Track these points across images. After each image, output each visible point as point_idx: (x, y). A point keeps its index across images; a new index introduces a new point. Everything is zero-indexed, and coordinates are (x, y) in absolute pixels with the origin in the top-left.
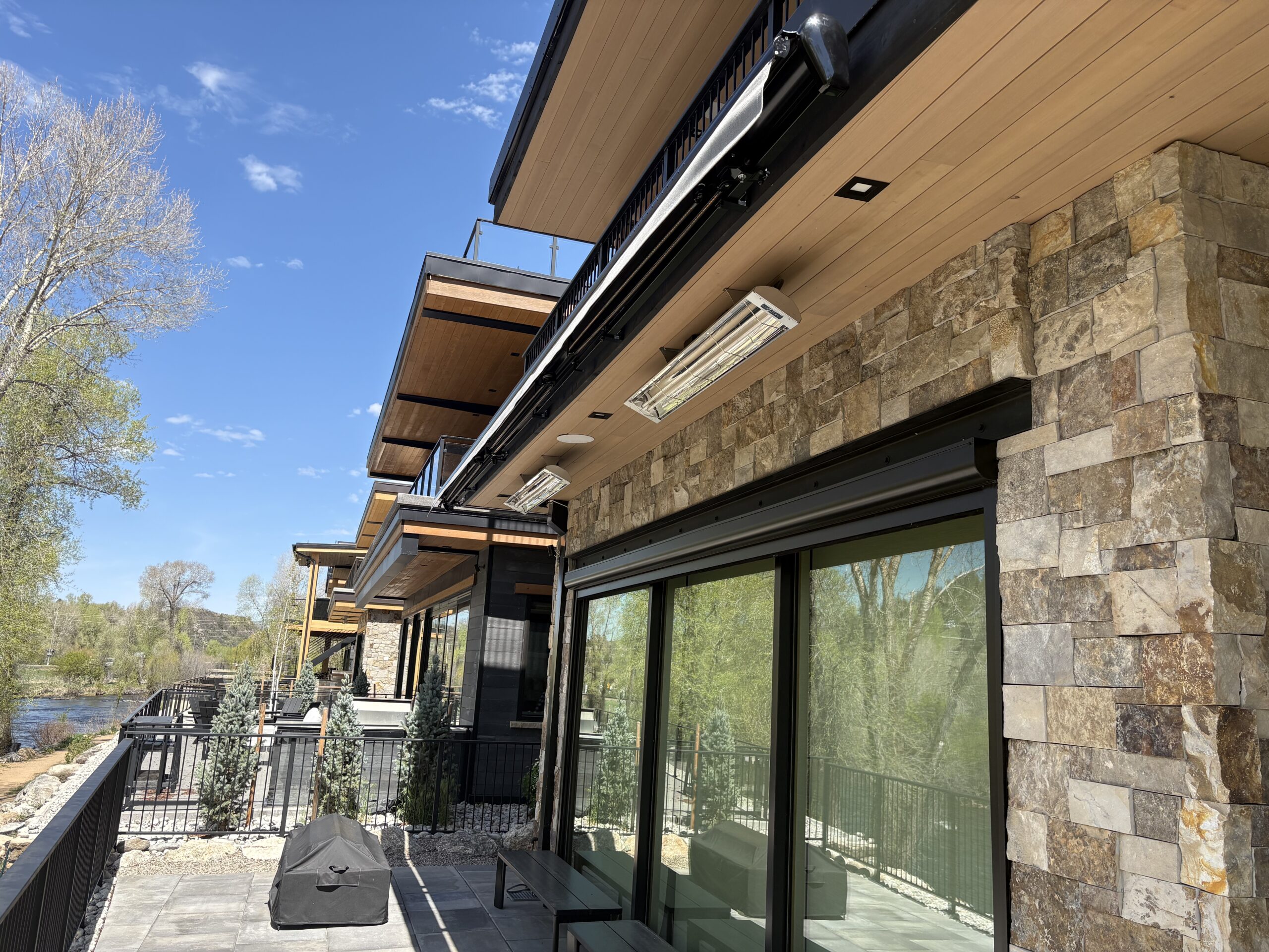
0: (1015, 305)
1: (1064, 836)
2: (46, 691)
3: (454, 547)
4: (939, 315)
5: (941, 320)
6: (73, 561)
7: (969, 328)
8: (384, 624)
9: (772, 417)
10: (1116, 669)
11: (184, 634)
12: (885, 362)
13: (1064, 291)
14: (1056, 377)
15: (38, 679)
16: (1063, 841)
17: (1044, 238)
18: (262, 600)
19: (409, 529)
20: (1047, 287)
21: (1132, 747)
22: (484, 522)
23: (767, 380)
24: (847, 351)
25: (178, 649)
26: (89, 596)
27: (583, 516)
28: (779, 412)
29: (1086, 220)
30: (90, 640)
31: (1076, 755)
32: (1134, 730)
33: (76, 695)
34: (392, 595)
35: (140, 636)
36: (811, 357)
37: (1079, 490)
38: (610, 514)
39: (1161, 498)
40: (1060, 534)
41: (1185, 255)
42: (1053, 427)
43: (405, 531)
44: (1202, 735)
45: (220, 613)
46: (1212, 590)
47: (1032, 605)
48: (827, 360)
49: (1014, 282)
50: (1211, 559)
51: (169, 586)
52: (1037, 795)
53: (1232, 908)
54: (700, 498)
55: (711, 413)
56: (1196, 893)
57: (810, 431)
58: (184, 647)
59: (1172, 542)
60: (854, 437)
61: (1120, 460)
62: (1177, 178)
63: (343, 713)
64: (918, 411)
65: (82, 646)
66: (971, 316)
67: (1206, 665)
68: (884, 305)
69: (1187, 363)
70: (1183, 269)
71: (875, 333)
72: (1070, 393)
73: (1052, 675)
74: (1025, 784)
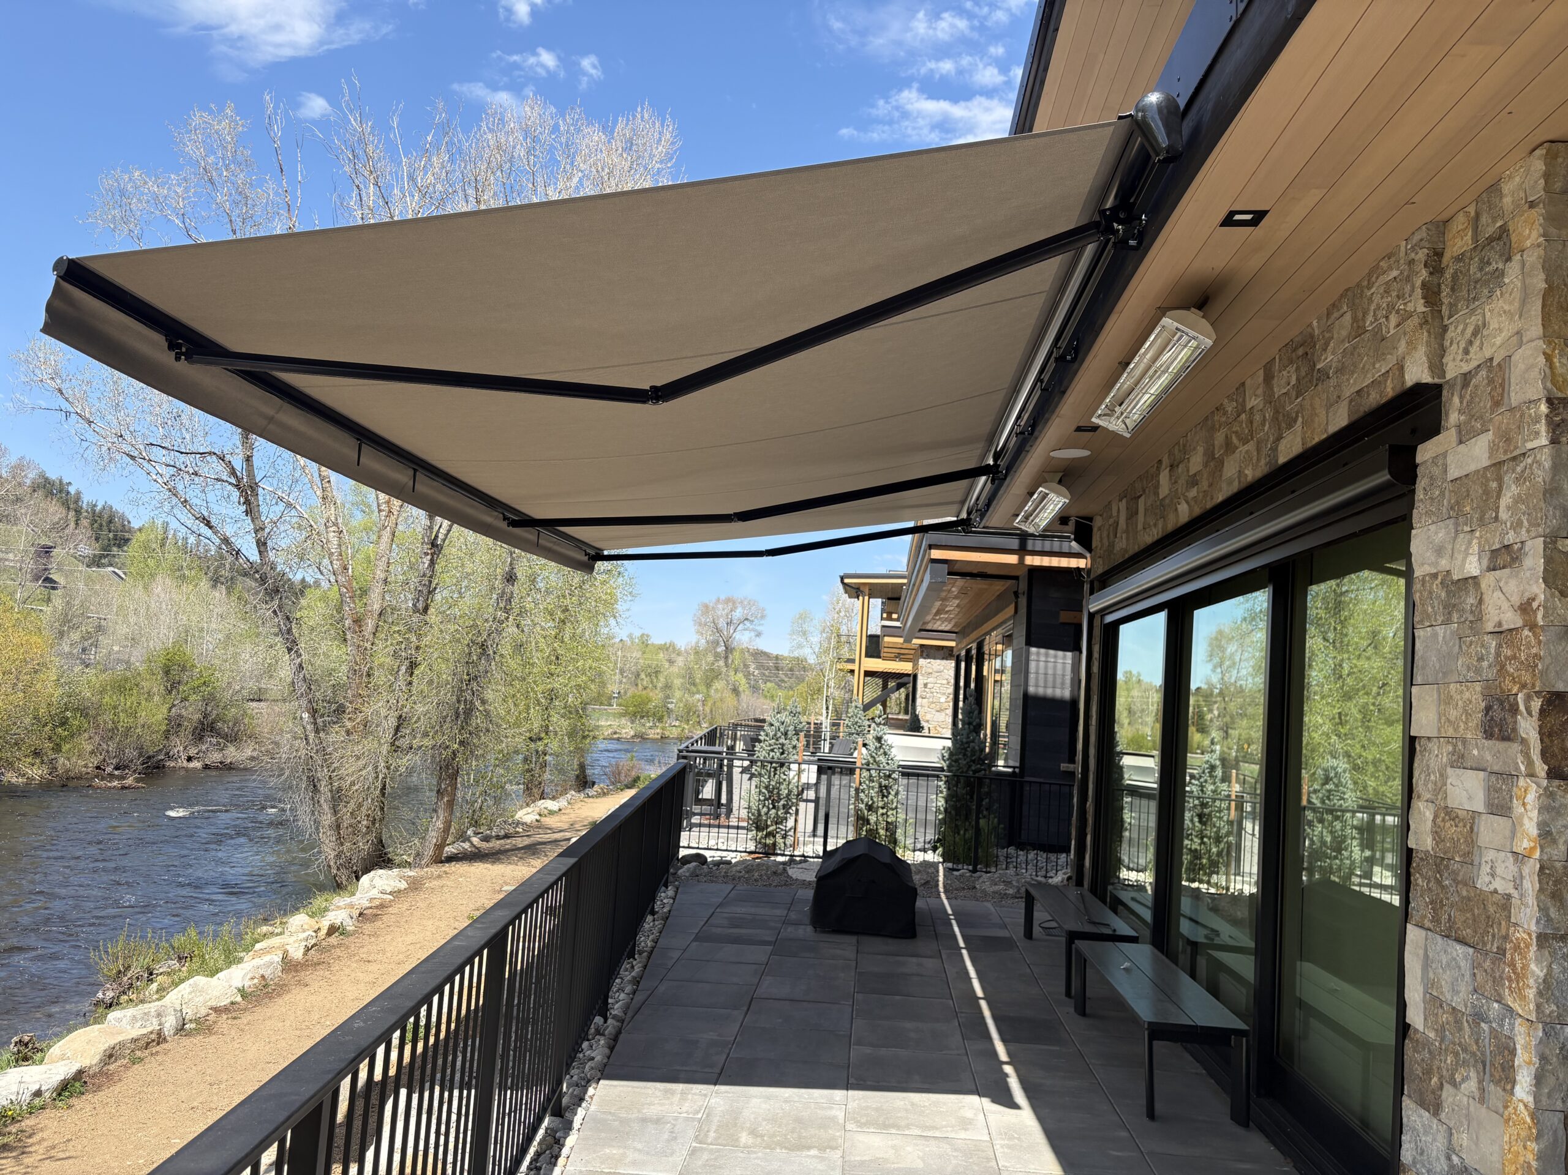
0: (1424, 309)
1: (1443, 820)
2: (615, 733)
3: (990, 571)
4: (1370, 318)
5: (1372, 323)
6: (630, 598)
7: (1392, 332)
8: (938, 661)
9: (1251, 422)
10: (1485, 664)
11: (740, 675)
12: (1334, 365)
13: (1464, 293)
14: (1459, 380)
15: (607, 720)
16: (1442, 824)
17: (1454, 237)
18: (815, 639)
19: (936, 554)
20: (1453, 289)
21: (1489, 735)
22: (1014, 543)
23: (1248, 382)
24: (1307, 354)
25: (735, 691)
26: (648, 636)
27: (1105, 534)
28: (1257, 417)
29: (1484, 219)
30: (652, 682)
31: (1455, 746)
32: (1492, 719)
33: (642, 737)
34: (940, 628)
35: (698, 676)
36: (1280, 360)
37: (1468, 495)
38: (1127, 531)
39: (1518, 500)
40: (1455, 538)
41: (1544, 261)
42: (1453, 431)
43: (933, 557)
44: (1529, 718)
45: (775, 653)
46: (1543, 586)
47: (1433, 608)
48: (1291, 362)
49: (1424, 285)
50: (1545, 556)
51: (722, 623)
52: (1430, 786)
53: (1542, 868)
54: (1197, 511)
55: (1206, 419)
56: (1519, 858)
57: (1279, 438)
58: (741, 689)
59: (1522, 542)
60: (1310, 445)
61: (1494, 465)
62: (1542, 181)
63: (878, 745)
64: (1355, 417)
65: (645, 688)
66: (1394, 319)
67: (1536, 655)
68: (1334, 305)
69: (1537, 370)
70: (1542, 276)
71: (1327, 335)
72: (1468, 397)
73: (1444, 674)
74: (1423, 776)
